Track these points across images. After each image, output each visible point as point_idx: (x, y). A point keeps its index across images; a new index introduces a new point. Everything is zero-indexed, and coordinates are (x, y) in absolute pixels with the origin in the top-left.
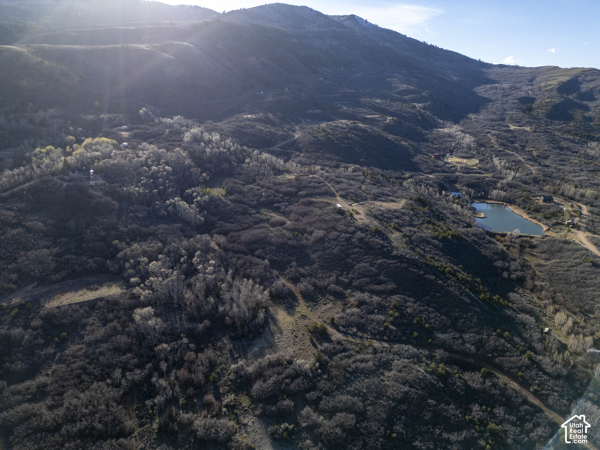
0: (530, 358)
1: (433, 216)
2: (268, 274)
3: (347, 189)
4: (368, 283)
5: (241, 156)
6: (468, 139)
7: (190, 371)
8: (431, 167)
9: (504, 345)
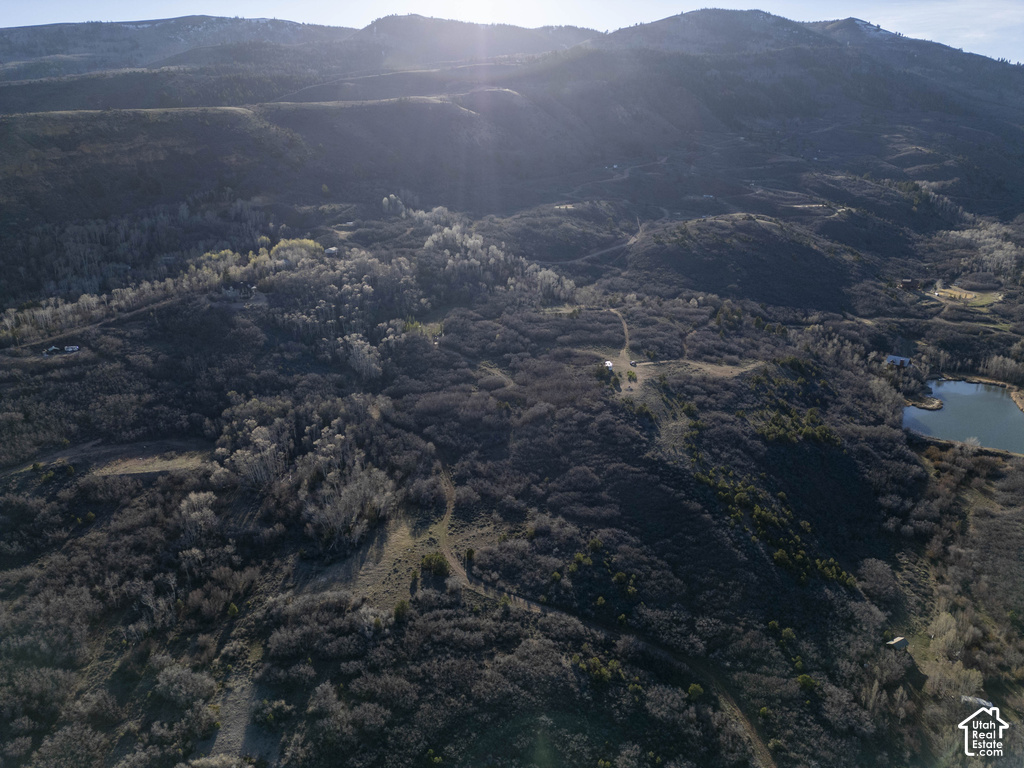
1: (804, 395)
2: (421, 466)
5: (506, 272)
8: (880, 305)
9: (767, 650)
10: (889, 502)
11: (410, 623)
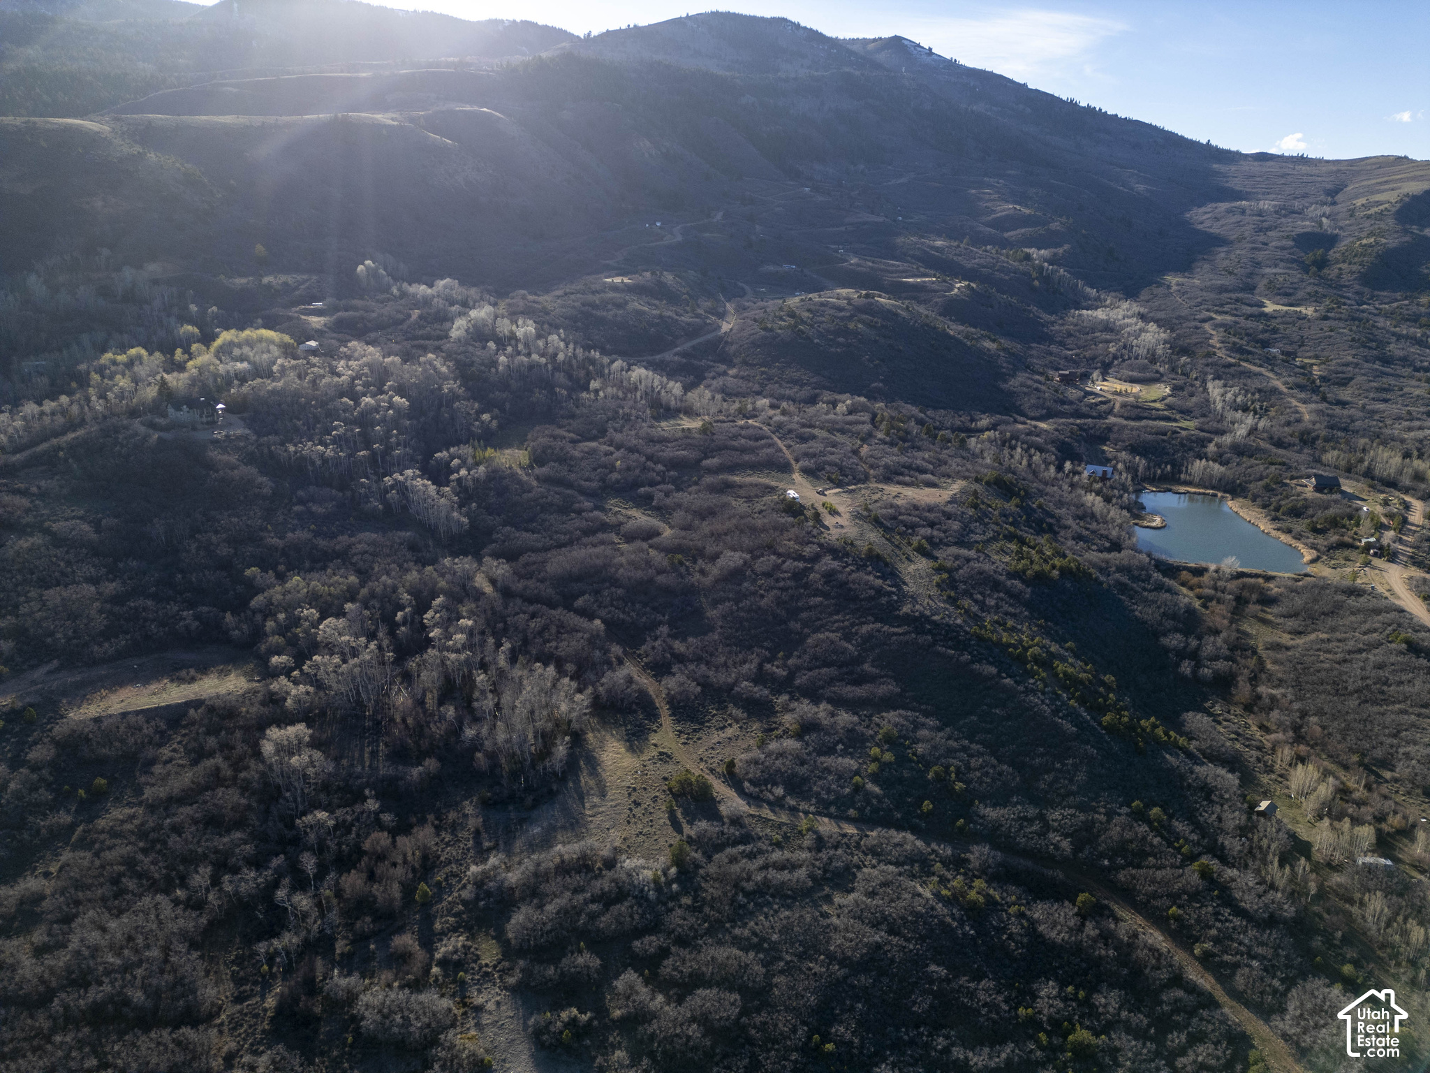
0: (1205, 874)
1: (1027, 520)
2: (597, 653)
3: (823, 454)
4: (831, 681)
5: (582, 373)
6: (1153, 337)
7: (372, 877)
8: (1048, 404)
9: (1144, 838)
10: (1175, 642)
11: (701, 871)
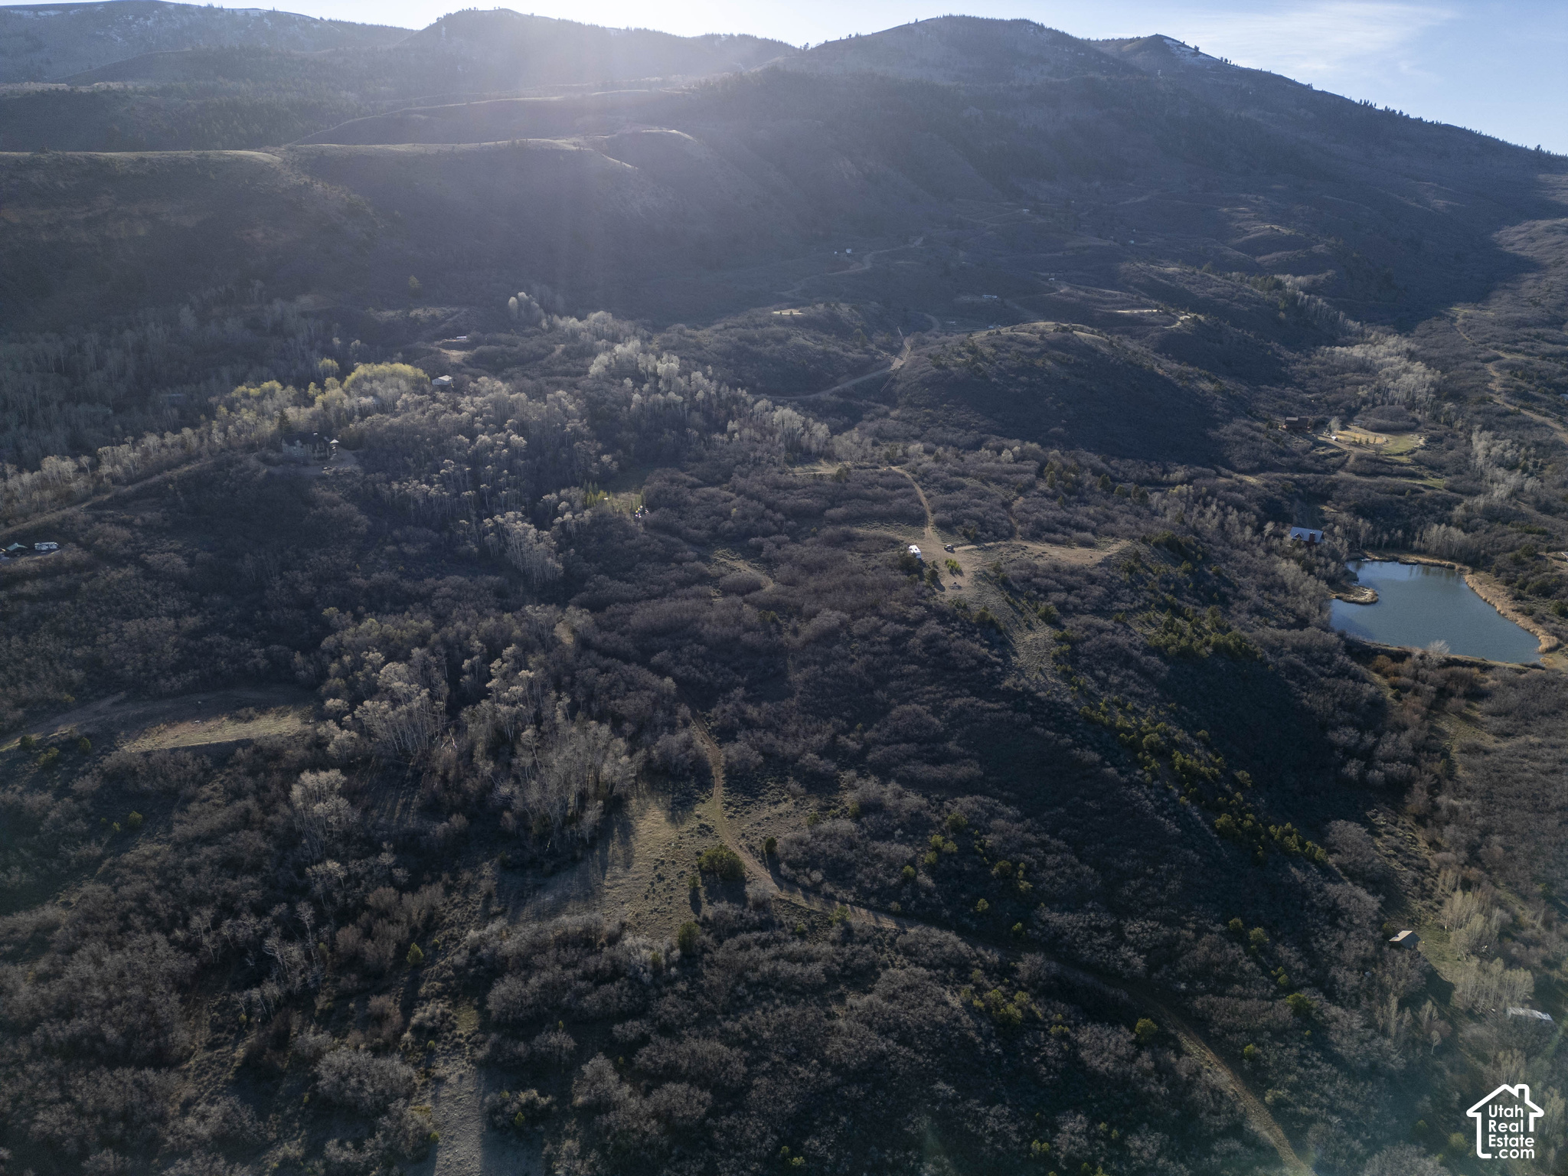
0: (1302, 1011)
1: (1195, 588)
2: (660, 714)
3: (966, 505)
4: (908, 758)
5: (723, 413)
6: (1417, 378)
7: (368, 934)
8: (1263, 455)
9: (1235, 962)
10: (1343, 738)
11: (707, 956)
